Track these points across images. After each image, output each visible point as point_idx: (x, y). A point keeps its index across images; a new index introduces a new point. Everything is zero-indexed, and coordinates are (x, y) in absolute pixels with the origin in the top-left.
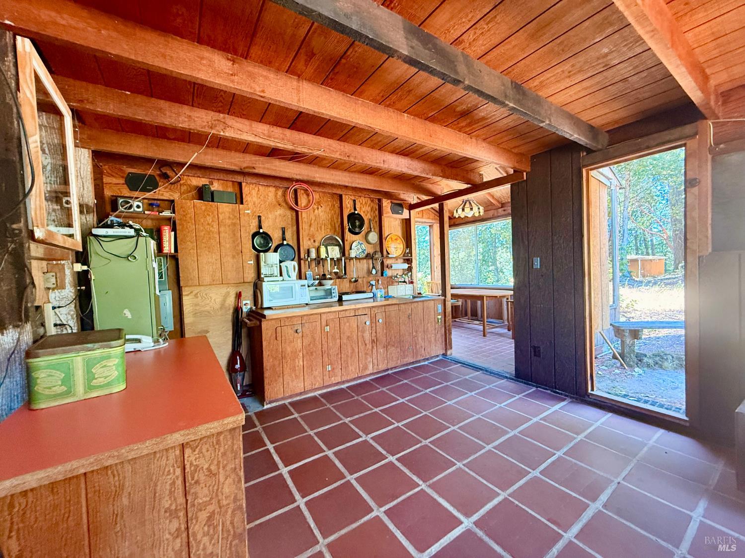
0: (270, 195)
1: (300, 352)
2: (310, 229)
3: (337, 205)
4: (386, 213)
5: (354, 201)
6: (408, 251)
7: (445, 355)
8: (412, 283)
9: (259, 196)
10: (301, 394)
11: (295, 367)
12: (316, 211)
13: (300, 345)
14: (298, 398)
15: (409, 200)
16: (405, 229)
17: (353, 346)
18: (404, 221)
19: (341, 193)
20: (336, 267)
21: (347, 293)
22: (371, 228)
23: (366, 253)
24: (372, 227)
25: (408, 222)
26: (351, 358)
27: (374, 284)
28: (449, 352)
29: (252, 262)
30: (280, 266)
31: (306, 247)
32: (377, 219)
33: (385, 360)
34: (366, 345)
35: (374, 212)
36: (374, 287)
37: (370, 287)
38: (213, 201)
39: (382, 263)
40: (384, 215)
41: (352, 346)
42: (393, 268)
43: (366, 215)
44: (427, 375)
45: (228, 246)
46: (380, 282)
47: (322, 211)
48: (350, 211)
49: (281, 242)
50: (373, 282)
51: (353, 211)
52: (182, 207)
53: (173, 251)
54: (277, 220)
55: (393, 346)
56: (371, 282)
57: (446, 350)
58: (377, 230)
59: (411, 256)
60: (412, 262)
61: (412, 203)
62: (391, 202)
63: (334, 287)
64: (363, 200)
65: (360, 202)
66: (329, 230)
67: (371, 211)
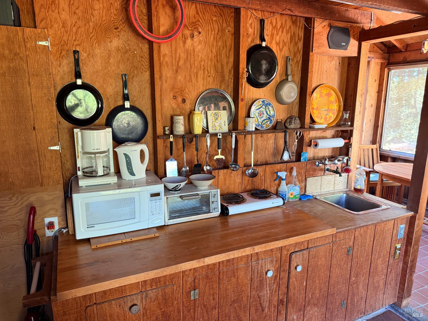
2: (176, 78)
3: (231, 29)
4: (318, 47)
5: (262, 21)
6: (347, 116)
7: (397, 305)
8: (348, 171)
12: (189, 41)
15: (364, 21)
16: (345, 75)
18: (346, 61)
19: (239, 6)
20: (220, 151)
22: (287, 75)
23: (274, 121)
24: (289, 72)
25: (353, 63)
27: (284, 177)
30: (115, 154)
31: (168, 113)
32: (299, 57)
34: (263, 310)
35: (296, 44)
36: (284, 183)
39: (301, 140)
40: (315, 50)
42: (319, 148)
43: (281, 50)
46: (294, 173)
47: (200, 42)
48: (253, 41)
49: (120, 103)
50: (283, 174)
51: (258, 42)
54: (112, 60)
56: (279, 174)
57: (401, 298)
58: (298, 77)
59: (352, 125)
60: (352, 136)
61: (366, 28)
62: (331, 26)
63: (213, 191)
64: (278, 19)
65: (271, 23)
66: (212, 80)
67: (291, 41)
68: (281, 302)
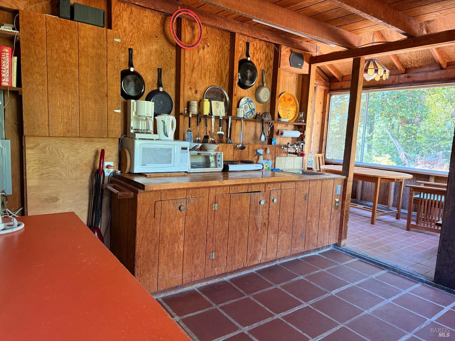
0: (145, 21)
1: (181, 234)
2: (192, 75)
3: (227, 46)
4: (284, 65)
5: (248, 44)
6: (302, 115)
7: (337, 245)
8: (302, 155)
9: (131, 21)
10: (176, 288)
11: (174, 254)
12: (201, 51)
13: (182, 225)
14: (173, 293)
15: (312, 50)
16: (300, 87)
17: (243, 230)
18: (301, 77)
19: (235, 31)
20: (221, 128)
21: (233, 163)
22: (263, 83)
23: (255, 113)
24: (264, 81)
25: (306, 78)
26: (239, 244)
27: (261, 153)
28: (343, 242)
29: (119, 111)
30: (155, 120)
31: (186, 100)
32: (271, 71)
35: (269, 61)
38: (72, 18)
39: (272, 129)
40: (282, 66)
41: (241, 230)
42: (284, 135)
43: (259, 65)
44: (324, 270)
45: (90, 85)
46: (268, 151)
47: (208, 52)
48: (241, 56)
49: (156, 88)
50: (261, 151)
51: (245, 57)
52: (29, 22)
53: (14, 84)
54: (152, 58)
55: (285, 232)
56: (258, 151)
57: (340, 239)
58: (271, 85)
59: (305, 122)
60: (305, 129)
61: (314, 56)
62: (291, 51)
63: (219, 153)
64: (258, 43)
65: (253, 45)
66: (215, 79)
67: (266, 59)
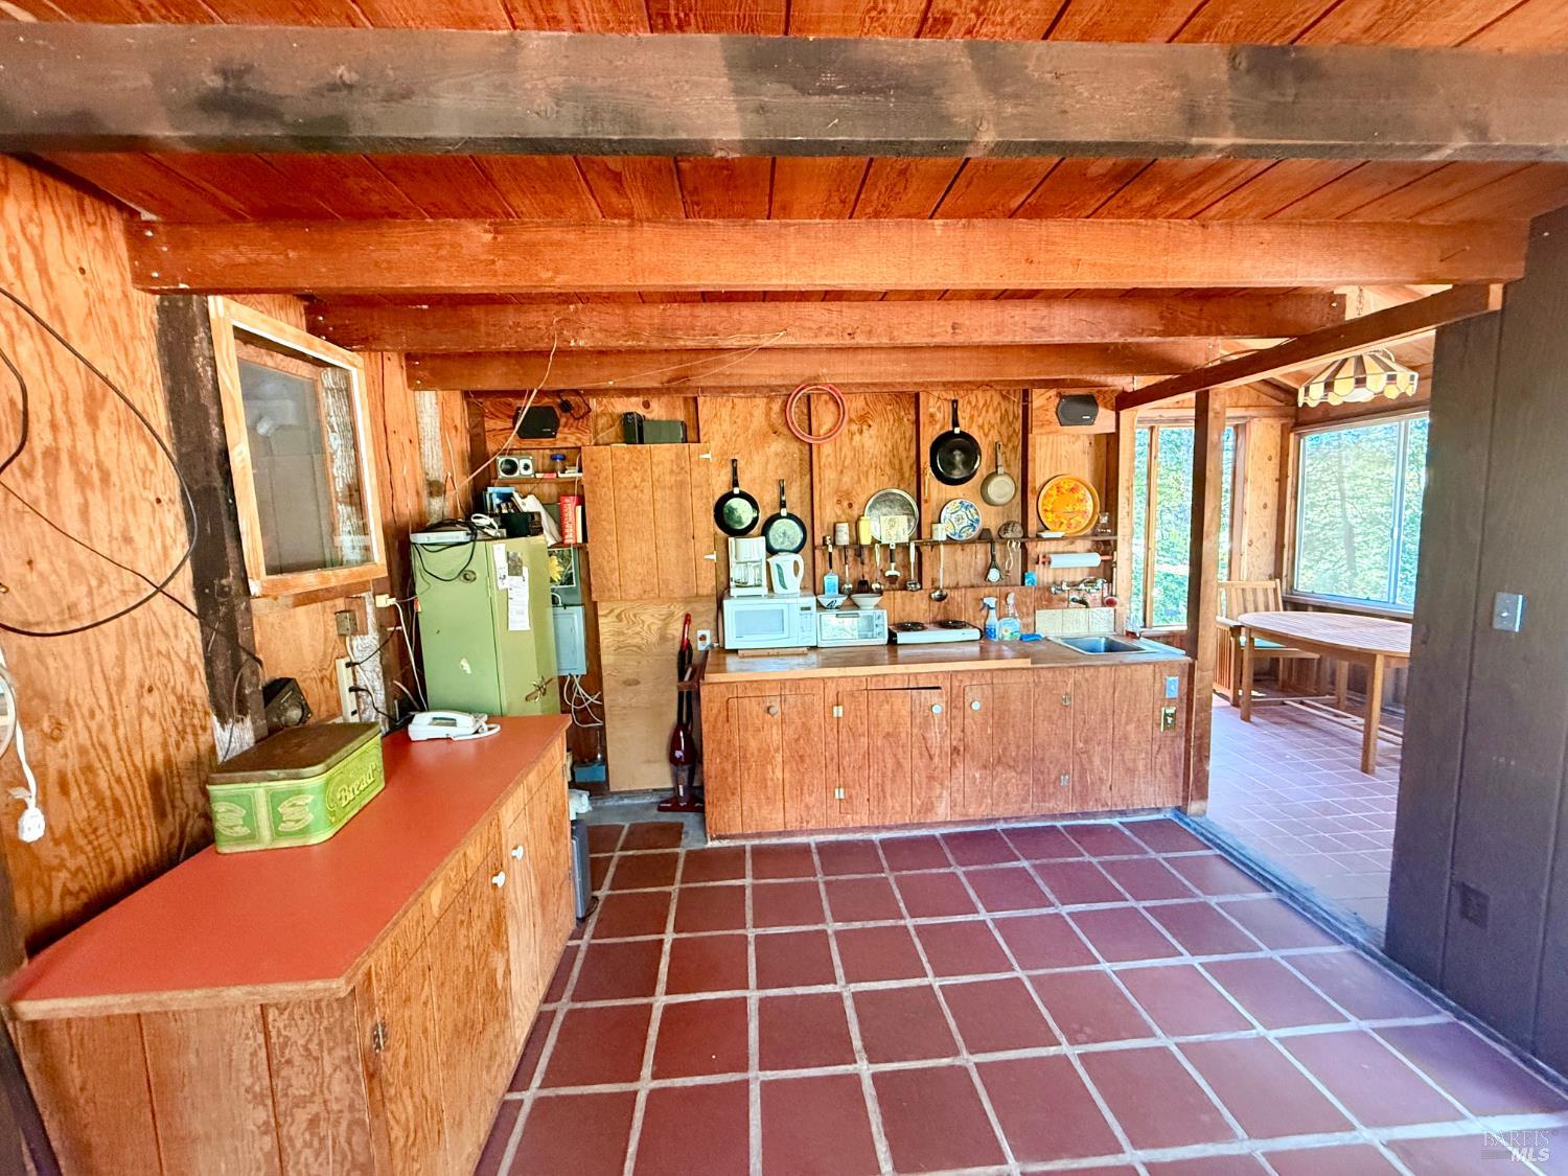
0: (756, 414)
1: (777, 750)
2: (840, 480)
3: (909, 417)
4: (1042, 425)
5: (955, 402)
6: (1104, 520)
7: (1180, 810)
8: (1111, 603)
9: (734, 418)
10: (780, 834)
11: (765, 779)
12: (857, 437)
13: (776, 737)
14: (774, 841)
16: (1102, 460)
17: (900, 756)
18: (1104, 442)
19: (916, 391)
21: (916, 626)
22: (997, 467)
23: (979, 527)
24: (1001, 462)
25: (1111, 441)
26: (893, 781)
27: (993, 606)
28: (1194, 808)
29: (714, 557)
30: (768, 564)
31: (829, 522)
32: (1018, 441)
33: (984, 797)
34: (931, 758)
35: (1010, 424)
36: (992, 612)
37: (984, 612)
38: (641, 442)
39: (1024, 553)
40: (1036, 430)
41: (895, 755)
42: (1052, 566)
43: (986, 435)
45: (669, 526)
46: (1011, 600)
47: (871, 437)
48: (942, 427)
51: (949, 429)
52: (592, 460)
53: (580, 540)
54: (769, 466)
55: (1013, 767)
57: (1185, 799)
58: (1017, 470)
59: (1115, 533)
60: (1115, 549)
61: (1130, 390)
62: (1060, 396)
63: (878, 612)
64: (979, 397)
65: (969, 402)
66: (886, 478)
67: (1002, 422)
68: (955, 750)
